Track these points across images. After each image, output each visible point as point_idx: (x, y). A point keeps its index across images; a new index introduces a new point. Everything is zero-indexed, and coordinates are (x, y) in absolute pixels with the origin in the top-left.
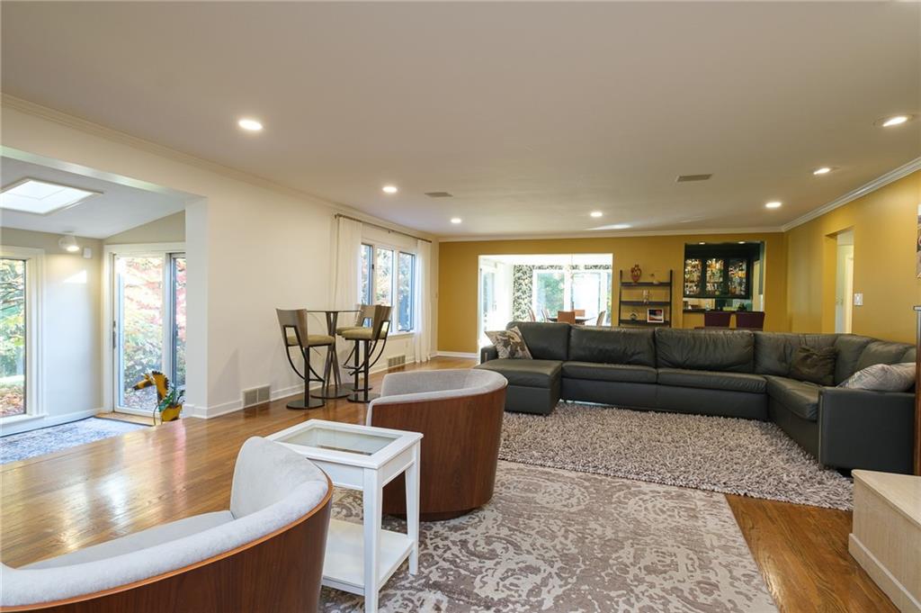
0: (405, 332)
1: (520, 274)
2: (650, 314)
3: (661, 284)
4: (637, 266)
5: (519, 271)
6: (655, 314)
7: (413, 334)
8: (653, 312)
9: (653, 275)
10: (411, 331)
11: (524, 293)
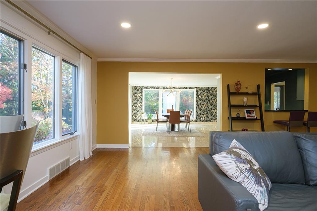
0: (69, 137)
1: (136, 91)
2: (247, 113)
3: (254, 94)
4: (239, 82)
5: (135, 89)
6: (250, 113)
7: (77, 136)
8: (248, 112)
9: (247, 88)
10: (76, 134)
11: (138, 101)
